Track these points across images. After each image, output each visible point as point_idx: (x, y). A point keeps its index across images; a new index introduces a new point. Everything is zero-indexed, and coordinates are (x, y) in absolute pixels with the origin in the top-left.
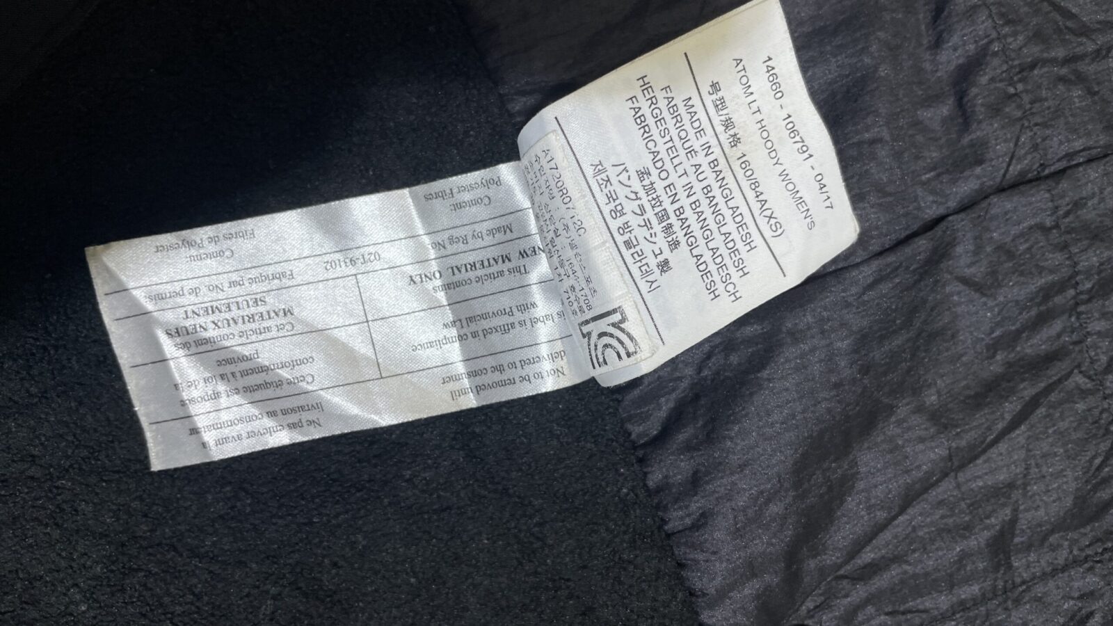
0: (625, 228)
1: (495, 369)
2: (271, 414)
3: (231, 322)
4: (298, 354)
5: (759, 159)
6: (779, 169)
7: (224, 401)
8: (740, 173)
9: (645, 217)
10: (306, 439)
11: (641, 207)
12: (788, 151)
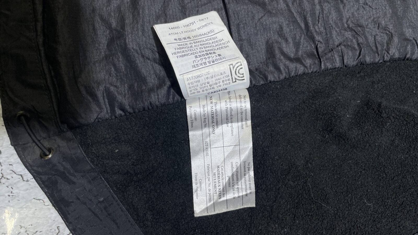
0: (209, 62)
1: (242, 114)
2: (245, 175)
3: (219, 182)
4: (230, 166)
5: (194, 33)
6: (197, 29)
7: (240, 186)
8: (197, 38)
9: (207, 58)
10: (253, 167)
11: (204, 58)
12: (193, 27)
